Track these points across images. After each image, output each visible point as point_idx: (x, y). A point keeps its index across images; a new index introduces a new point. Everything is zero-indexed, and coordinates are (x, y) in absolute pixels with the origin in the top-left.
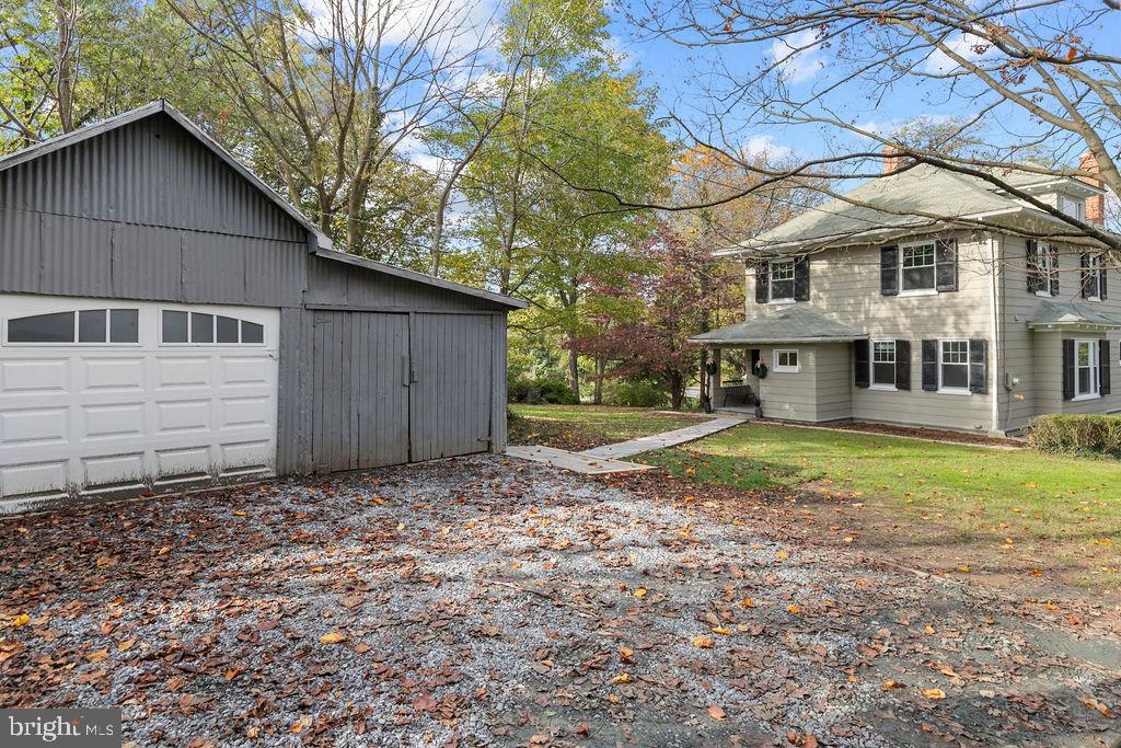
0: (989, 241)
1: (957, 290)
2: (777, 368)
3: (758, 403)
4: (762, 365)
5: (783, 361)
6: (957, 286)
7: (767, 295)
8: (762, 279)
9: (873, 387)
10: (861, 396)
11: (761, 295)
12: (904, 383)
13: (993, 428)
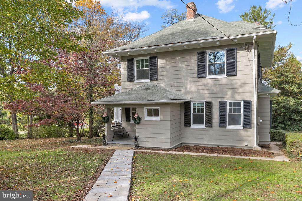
0: (253, 50)
1: (236, 76)
2: (147, 118)
3: (136, 139)
4: (138, 117)
5: (150, 114)
6: (237, 74)
7: (134, 78)
8: (130, 69)
9: (193, 126)
10: (187, 131)
11: (131, 78)
12: (209, 124)
13: (255, 145)
